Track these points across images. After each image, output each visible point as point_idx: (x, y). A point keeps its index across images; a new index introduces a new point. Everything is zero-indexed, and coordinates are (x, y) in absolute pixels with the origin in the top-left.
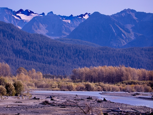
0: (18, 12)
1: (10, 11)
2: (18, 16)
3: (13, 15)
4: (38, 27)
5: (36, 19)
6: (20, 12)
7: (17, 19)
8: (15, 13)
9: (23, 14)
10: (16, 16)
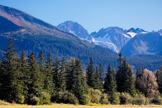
0: (129, 31)
1: (121, 30)
2: (128, 35)
3: (123, 34)
4: (139, 44)
5: (137, 37)
6: (131, 31)
7: (126, 38)
8: (126, 32)
9: (134, 32)
10: (127, 34)
